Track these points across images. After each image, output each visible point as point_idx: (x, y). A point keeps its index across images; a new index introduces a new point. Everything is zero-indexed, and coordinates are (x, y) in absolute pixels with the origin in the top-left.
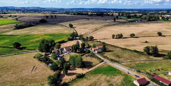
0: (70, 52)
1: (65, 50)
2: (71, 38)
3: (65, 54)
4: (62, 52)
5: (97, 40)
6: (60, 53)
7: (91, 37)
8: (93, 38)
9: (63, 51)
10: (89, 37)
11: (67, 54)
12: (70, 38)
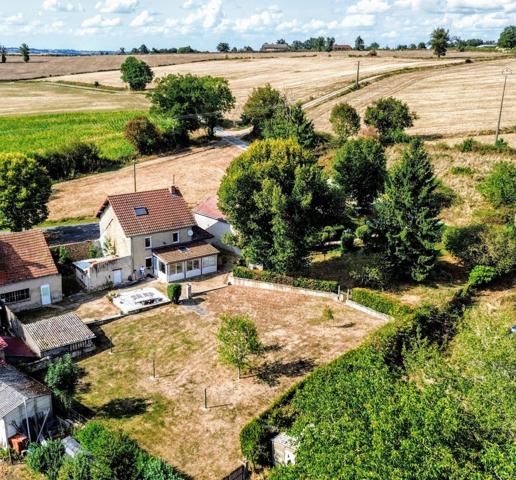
0: (194, 263)
1: (124, 248)
2: (167, 123)
3: (127, 300)
4: (67, 269)
5: (440, 137)
6: (47, 289)
7: (385, 106)
8: (407, 119)
9: (85, 265)
10: (362, 114)
11: (151, 304)
12: (151, 127)
